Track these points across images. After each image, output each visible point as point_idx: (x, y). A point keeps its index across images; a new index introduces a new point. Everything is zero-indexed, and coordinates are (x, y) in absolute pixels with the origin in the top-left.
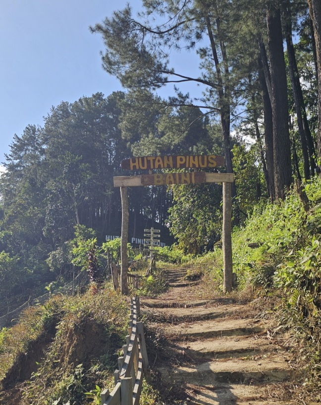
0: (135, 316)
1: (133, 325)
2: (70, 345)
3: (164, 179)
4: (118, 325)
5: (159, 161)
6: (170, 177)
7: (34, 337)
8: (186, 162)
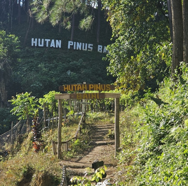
0: (64, 174)
1: (63, 178)
2: (39, 184)
3: (82, 96)
4: (58, 177)
5: (79, 87)
6: (85, 95)
7: (19, 180)
8: (94, 88)
